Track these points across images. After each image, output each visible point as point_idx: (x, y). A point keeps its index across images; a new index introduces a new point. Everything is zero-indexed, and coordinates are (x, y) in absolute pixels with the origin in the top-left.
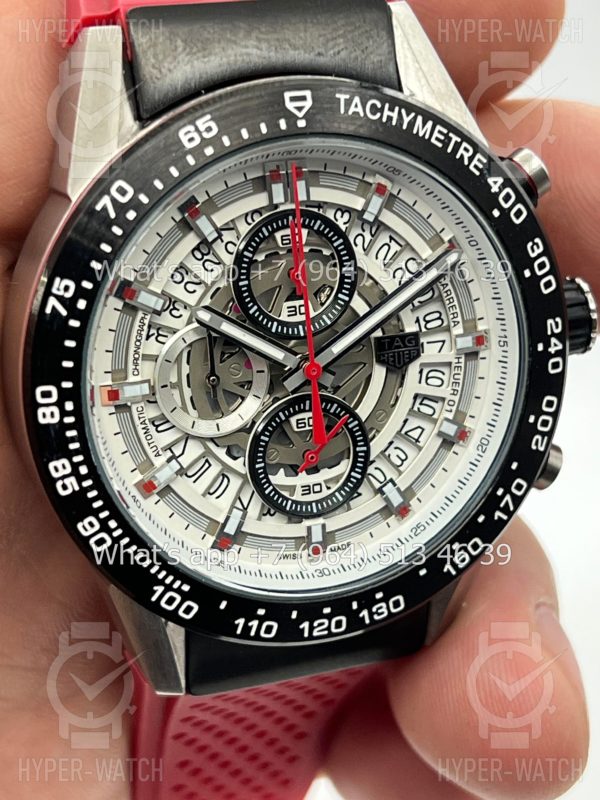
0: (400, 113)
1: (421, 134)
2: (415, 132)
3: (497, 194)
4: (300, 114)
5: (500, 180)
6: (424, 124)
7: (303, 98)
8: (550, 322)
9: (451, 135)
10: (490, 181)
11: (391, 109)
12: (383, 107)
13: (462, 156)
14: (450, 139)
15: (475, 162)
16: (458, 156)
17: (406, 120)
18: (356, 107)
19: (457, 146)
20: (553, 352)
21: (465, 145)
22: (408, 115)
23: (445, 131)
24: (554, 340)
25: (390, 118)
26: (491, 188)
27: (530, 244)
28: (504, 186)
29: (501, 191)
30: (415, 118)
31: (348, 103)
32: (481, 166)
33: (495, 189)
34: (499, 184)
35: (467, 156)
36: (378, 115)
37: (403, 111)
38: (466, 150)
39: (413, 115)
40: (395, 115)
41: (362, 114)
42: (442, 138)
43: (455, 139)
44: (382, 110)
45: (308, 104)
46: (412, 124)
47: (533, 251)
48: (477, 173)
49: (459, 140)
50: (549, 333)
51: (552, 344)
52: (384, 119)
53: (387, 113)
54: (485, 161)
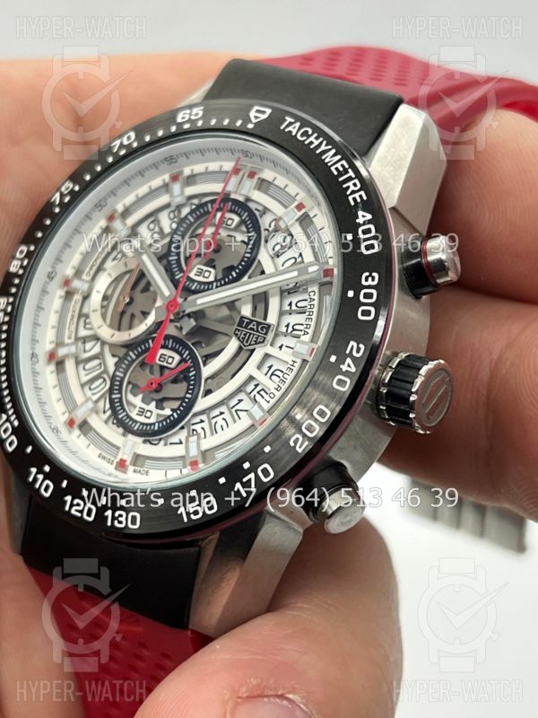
0: (321, 143)
1: (326, 161)
2: (323, 157)
3: (360, 225)
4: (254, 121)
5: (369, 217)
6: (334, 155)
7: (264, 112)
8: (352, 343)
9: (350, 170)
10: (360, 213)
11: (317, 138)
12: (312, 134)
13: (348, 187)
14: (348, 172)
15: (357, 195)
16: (345, 186)
17: (323, 148)
18: (294, 129)
19: (350, 179)
20: (344, 370)
21: (356, 181)
22: (326, 145)
23: (347, 166)
24: (349, 361)
25: (311, 143)
26: (357, 217)
27: (367, 274)
28: (369, 222)
29: (364, 223)
30: (330, 150)
31: (290, 124)
32: (359, 200)
33: (360, 220)
34: (366, 219)
35: (352, 188)
36: (305, 138)
37: (325, 142)
38: (355, 185)
39: (330, 147)
40: (316, 143)
41: (294, 134)
42: (341, 169)
43: (351, 173)
44: (309, 136)
45: (263, 117)
46: (324, 152)
47: (366, 280)
48: (352, 203)
49: (353, 176)
50: (348, 352)
51: (346, 364)
52: (306, 143)
53: (312, 139)
54: (365, 198)
